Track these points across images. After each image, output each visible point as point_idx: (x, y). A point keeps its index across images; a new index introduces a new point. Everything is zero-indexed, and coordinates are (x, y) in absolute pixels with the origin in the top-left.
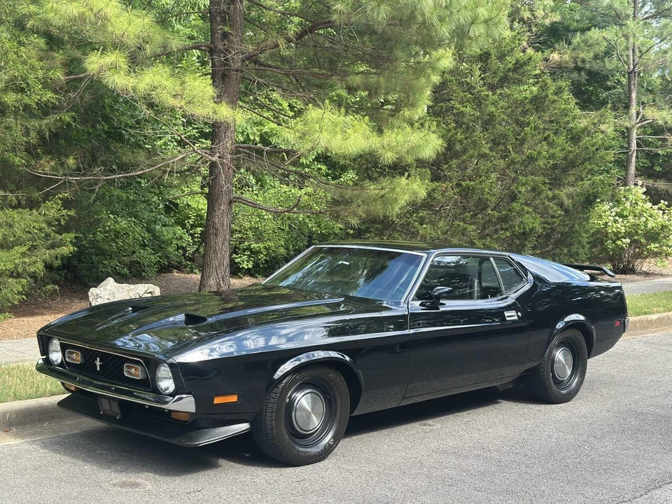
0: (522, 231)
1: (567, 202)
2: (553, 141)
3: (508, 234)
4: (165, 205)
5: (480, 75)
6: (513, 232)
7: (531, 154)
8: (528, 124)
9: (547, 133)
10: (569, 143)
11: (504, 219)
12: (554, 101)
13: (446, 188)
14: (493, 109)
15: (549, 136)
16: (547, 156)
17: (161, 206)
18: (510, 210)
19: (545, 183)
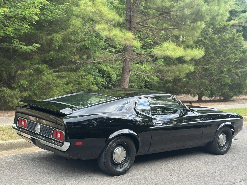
0: (224, 83)
1: (240, 74)
2: (236, 53)
3: (219, 84)
4: (99, 70)
5: (212, 30)
6: (221, 84)
7: (229, 58)
8: (228, 47)
9: (234, 50)
10: (242, 54)
11: (218, 79)
12: (237, 40)
13: (199, 68)
14: (216, 42)
15: (235, 51)
16: (234, 58)
17: (97, 70)
18: (220, 76)
19: (233, 67)
